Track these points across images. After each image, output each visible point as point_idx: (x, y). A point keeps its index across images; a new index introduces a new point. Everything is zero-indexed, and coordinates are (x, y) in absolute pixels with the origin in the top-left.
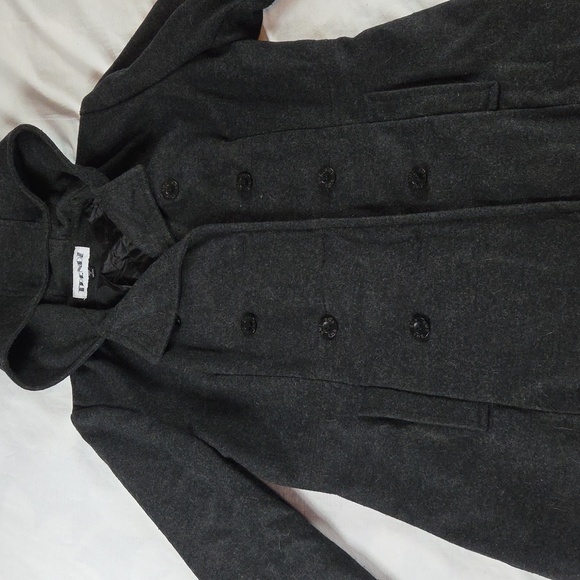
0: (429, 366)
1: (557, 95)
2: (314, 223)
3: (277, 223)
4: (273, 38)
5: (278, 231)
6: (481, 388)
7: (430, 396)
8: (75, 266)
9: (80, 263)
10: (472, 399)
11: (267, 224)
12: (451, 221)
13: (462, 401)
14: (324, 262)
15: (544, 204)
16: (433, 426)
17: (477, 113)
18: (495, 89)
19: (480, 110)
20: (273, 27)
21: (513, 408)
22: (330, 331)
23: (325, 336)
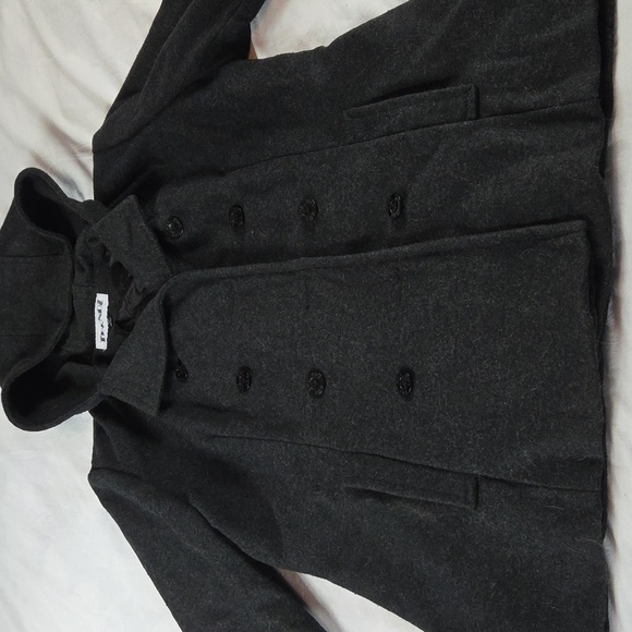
0: (414, 429)
1: (537, 97)
2: (293, 264)
3: (259, 265)
4: (261, 55)
5: (262, 275)
6: (465, 456)
7: (416, 465)
8: (97, 314)
9: (100, 311)
10: (457, 469)
11: (249, 268)
12: (427, 255)
13: (448, 471)
14: (308, 307)
15: (519, 231)
16: (419, 501)
17: (454, 125)
18: (472, 94)
19: (458, 121)
20: (261, 44)
21: (501, 480)
22: (318, 387)
23: (312, 393)
